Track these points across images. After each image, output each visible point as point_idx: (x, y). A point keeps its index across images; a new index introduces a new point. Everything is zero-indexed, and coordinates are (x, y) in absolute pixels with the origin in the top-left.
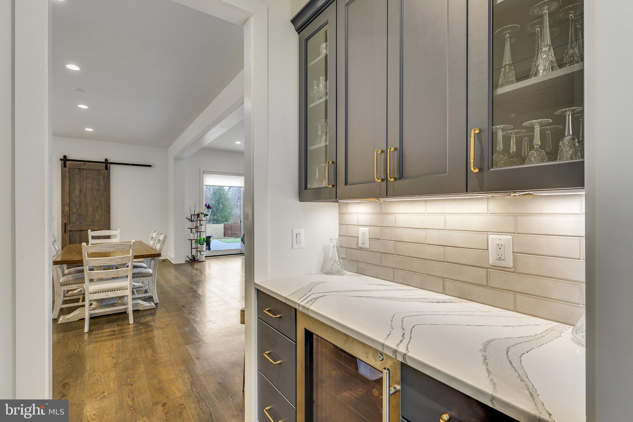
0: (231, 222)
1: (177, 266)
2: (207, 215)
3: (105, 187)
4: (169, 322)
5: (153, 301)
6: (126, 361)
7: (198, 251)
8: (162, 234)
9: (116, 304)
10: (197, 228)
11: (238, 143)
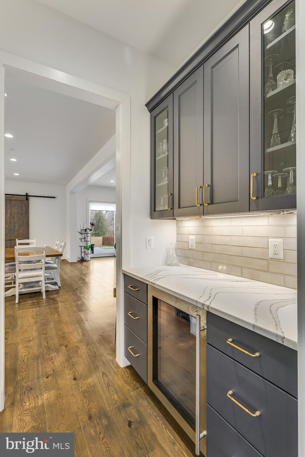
0: (107, 235)
1: (72, 264)
2: (91, 230)
3: (26, 212)
4: (67, 298)
5: (57, 285)
6: (42, 321)
7: (85, 254)
8: (63, 242)
9: (34, 286)
10: (85, 239)
11: (112, 181)
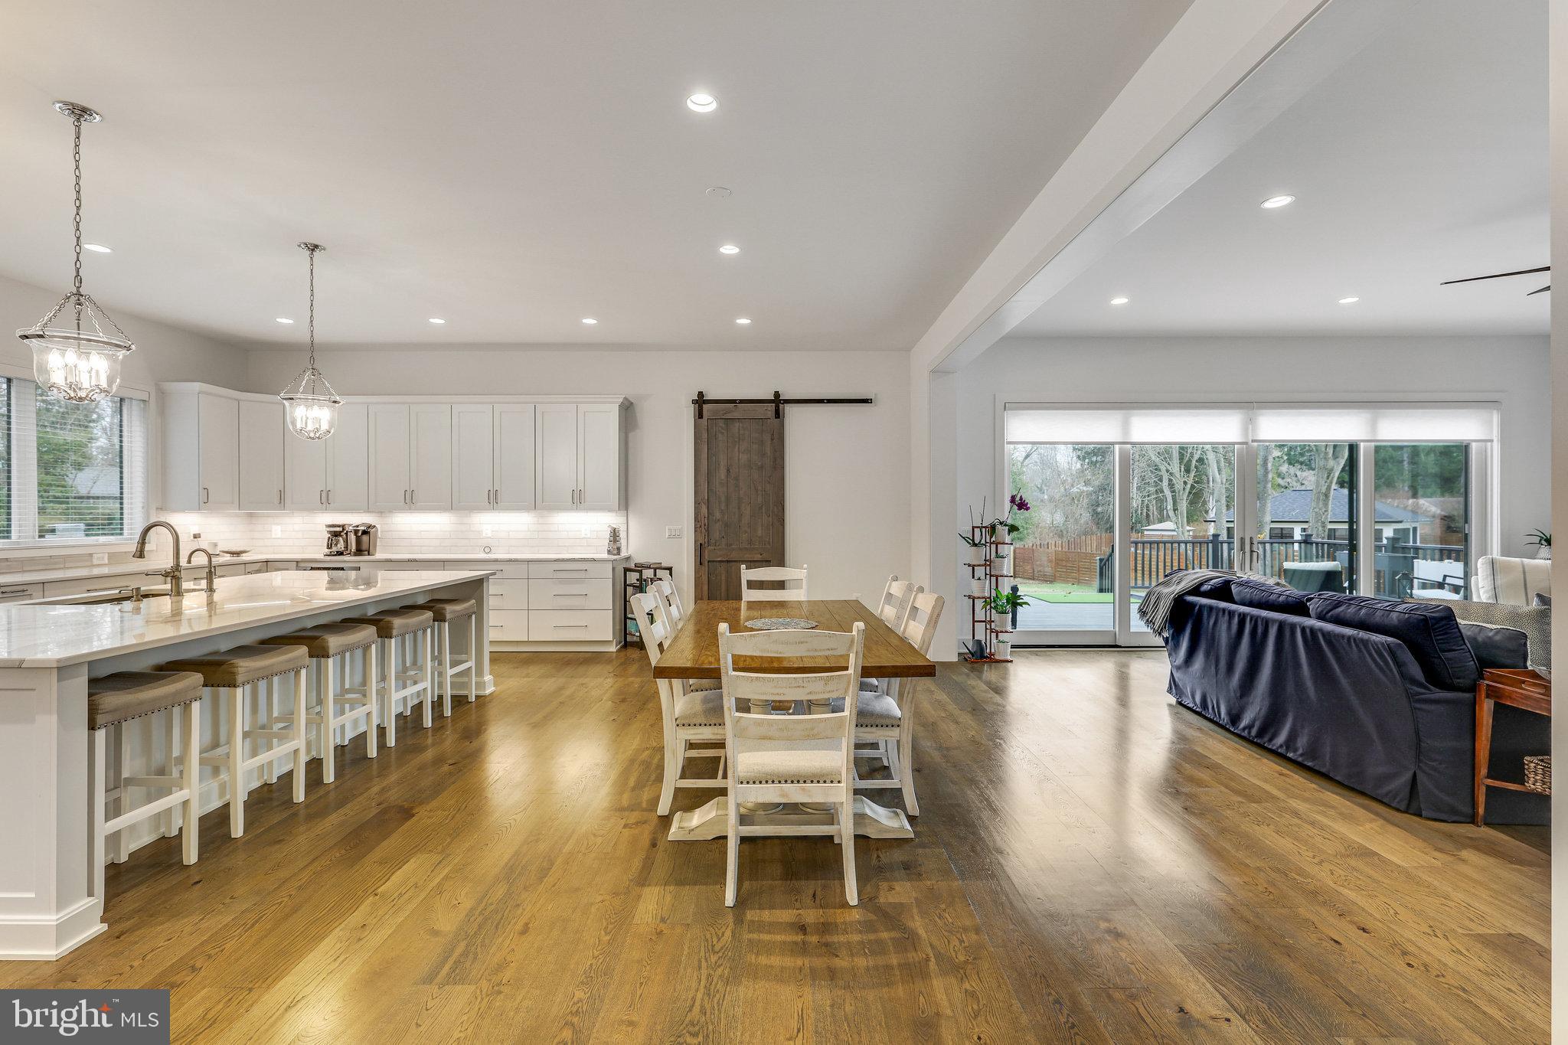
1: (939, 668)
2: (1015, 529)
3: (775, 460)
7: (990, 632)
10: (990, 565)
